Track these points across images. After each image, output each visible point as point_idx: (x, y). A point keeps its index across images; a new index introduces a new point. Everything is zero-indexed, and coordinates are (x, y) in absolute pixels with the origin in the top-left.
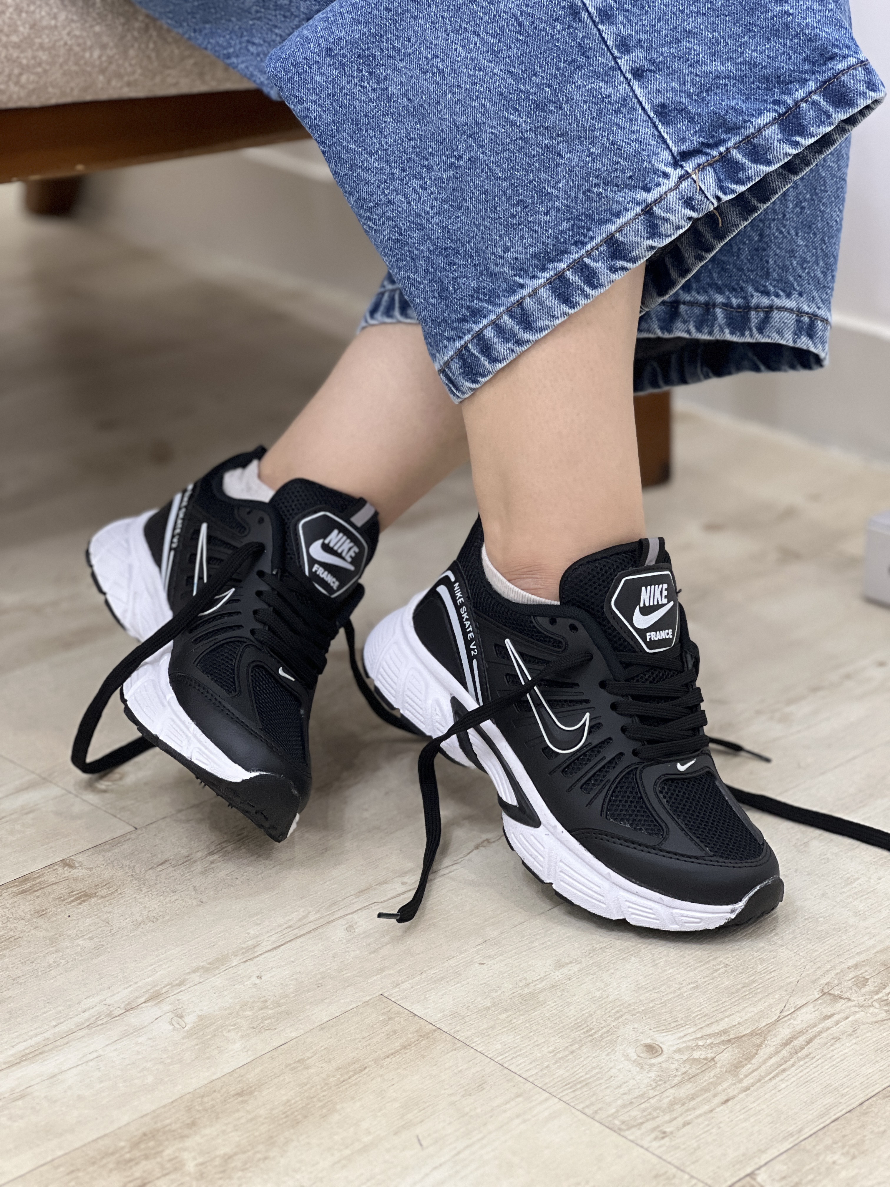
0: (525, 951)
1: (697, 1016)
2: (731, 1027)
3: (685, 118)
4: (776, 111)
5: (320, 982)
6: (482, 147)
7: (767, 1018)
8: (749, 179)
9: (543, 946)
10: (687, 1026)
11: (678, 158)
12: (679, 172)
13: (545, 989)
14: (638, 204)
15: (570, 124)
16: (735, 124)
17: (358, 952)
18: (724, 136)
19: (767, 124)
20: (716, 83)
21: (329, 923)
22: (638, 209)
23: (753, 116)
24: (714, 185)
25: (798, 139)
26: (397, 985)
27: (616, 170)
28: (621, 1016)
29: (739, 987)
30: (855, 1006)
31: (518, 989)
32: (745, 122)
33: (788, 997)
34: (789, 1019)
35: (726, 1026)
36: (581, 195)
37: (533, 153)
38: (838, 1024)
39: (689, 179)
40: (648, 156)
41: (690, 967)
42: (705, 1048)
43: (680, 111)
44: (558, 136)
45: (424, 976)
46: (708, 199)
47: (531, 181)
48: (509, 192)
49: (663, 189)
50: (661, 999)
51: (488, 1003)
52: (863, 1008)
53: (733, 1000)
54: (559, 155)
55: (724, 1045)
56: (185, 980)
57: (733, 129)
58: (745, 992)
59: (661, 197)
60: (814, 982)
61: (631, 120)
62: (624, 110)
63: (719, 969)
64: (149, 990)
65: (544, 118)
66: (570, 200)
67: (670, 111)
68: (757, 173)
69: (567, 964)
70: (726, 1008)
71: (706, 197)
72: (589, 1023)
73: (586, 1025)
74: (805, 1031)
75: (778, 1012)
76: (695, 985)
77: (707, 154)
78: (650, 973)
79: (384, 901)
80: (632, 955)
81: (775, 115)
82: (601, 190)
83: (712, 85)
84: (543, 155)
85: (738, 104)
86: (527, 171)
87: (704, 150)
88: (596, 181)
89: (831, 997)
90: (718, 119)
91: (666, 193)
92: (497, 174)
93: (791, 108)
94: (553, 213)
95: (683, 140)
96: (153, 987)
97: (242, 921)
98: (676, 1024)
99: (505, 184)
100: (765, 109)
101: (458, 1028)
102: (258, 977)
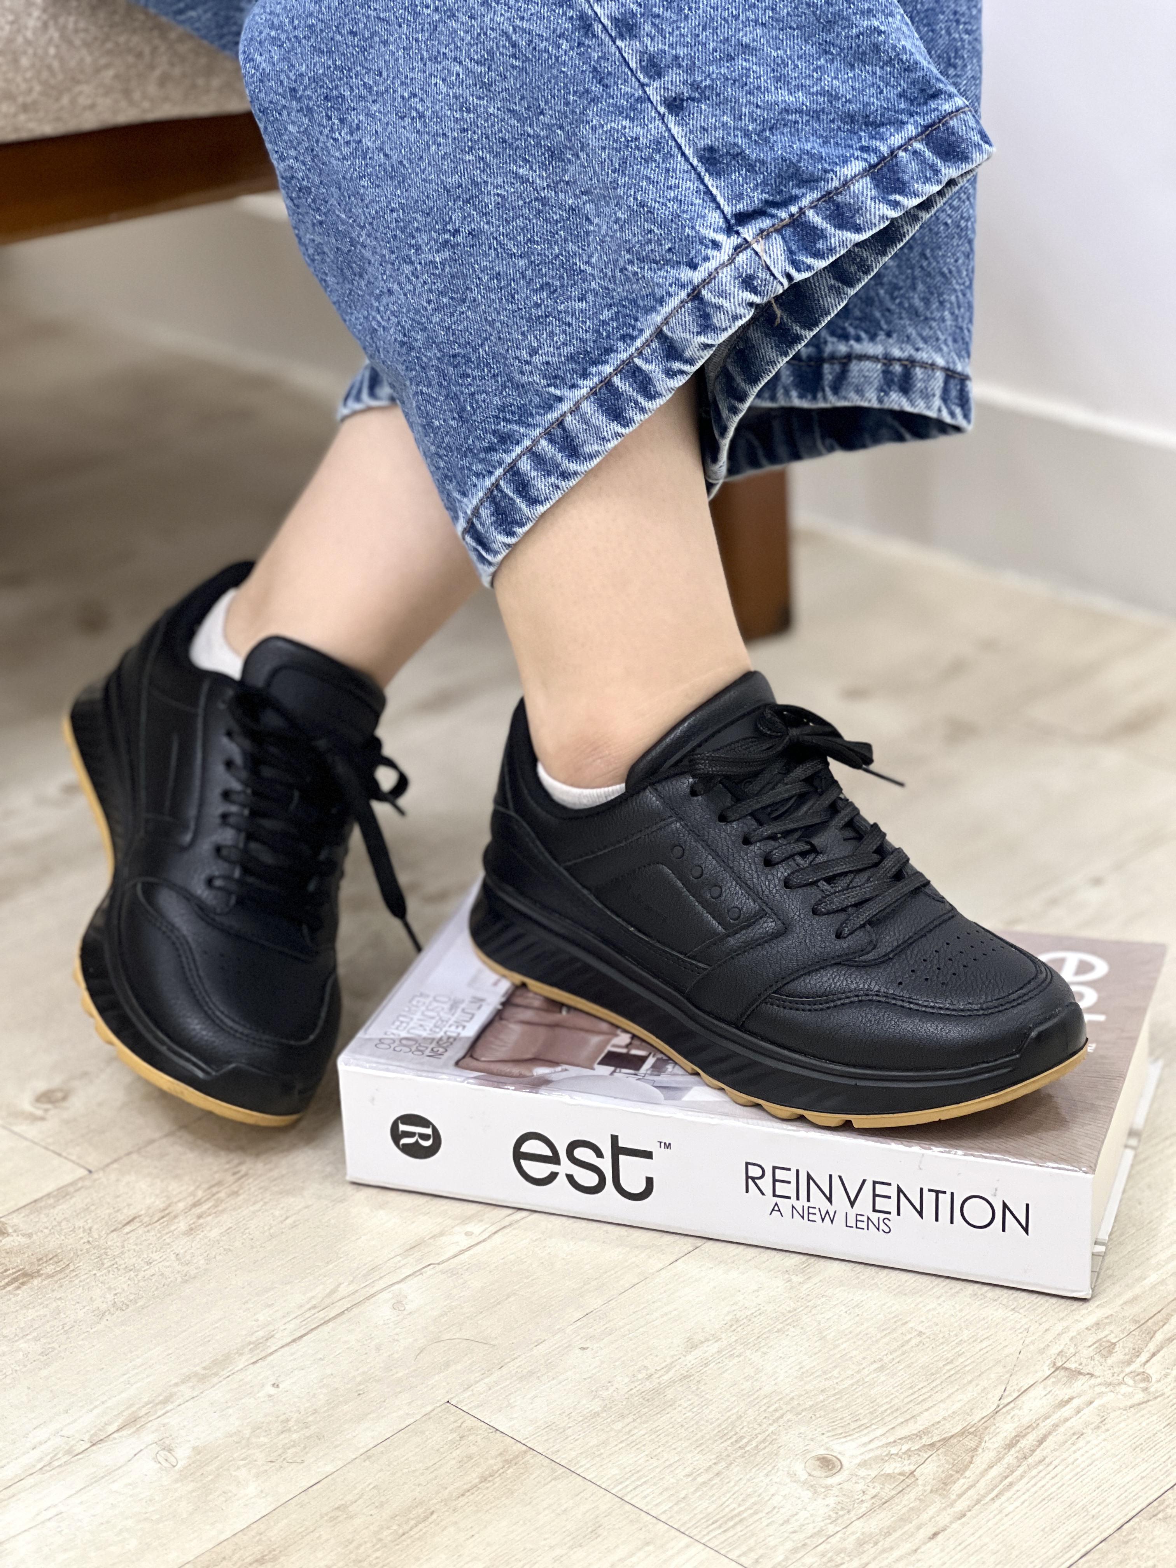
1: (886, 1410)
29: (941, 1364)
33: (1008, 1376)
50: (835, 1389)
51: (596, 1406)
53: (934, 1384)
58: (948, 1371)
60: (1042, 1351)
70: (926, 1396)
73: (733, 1433)
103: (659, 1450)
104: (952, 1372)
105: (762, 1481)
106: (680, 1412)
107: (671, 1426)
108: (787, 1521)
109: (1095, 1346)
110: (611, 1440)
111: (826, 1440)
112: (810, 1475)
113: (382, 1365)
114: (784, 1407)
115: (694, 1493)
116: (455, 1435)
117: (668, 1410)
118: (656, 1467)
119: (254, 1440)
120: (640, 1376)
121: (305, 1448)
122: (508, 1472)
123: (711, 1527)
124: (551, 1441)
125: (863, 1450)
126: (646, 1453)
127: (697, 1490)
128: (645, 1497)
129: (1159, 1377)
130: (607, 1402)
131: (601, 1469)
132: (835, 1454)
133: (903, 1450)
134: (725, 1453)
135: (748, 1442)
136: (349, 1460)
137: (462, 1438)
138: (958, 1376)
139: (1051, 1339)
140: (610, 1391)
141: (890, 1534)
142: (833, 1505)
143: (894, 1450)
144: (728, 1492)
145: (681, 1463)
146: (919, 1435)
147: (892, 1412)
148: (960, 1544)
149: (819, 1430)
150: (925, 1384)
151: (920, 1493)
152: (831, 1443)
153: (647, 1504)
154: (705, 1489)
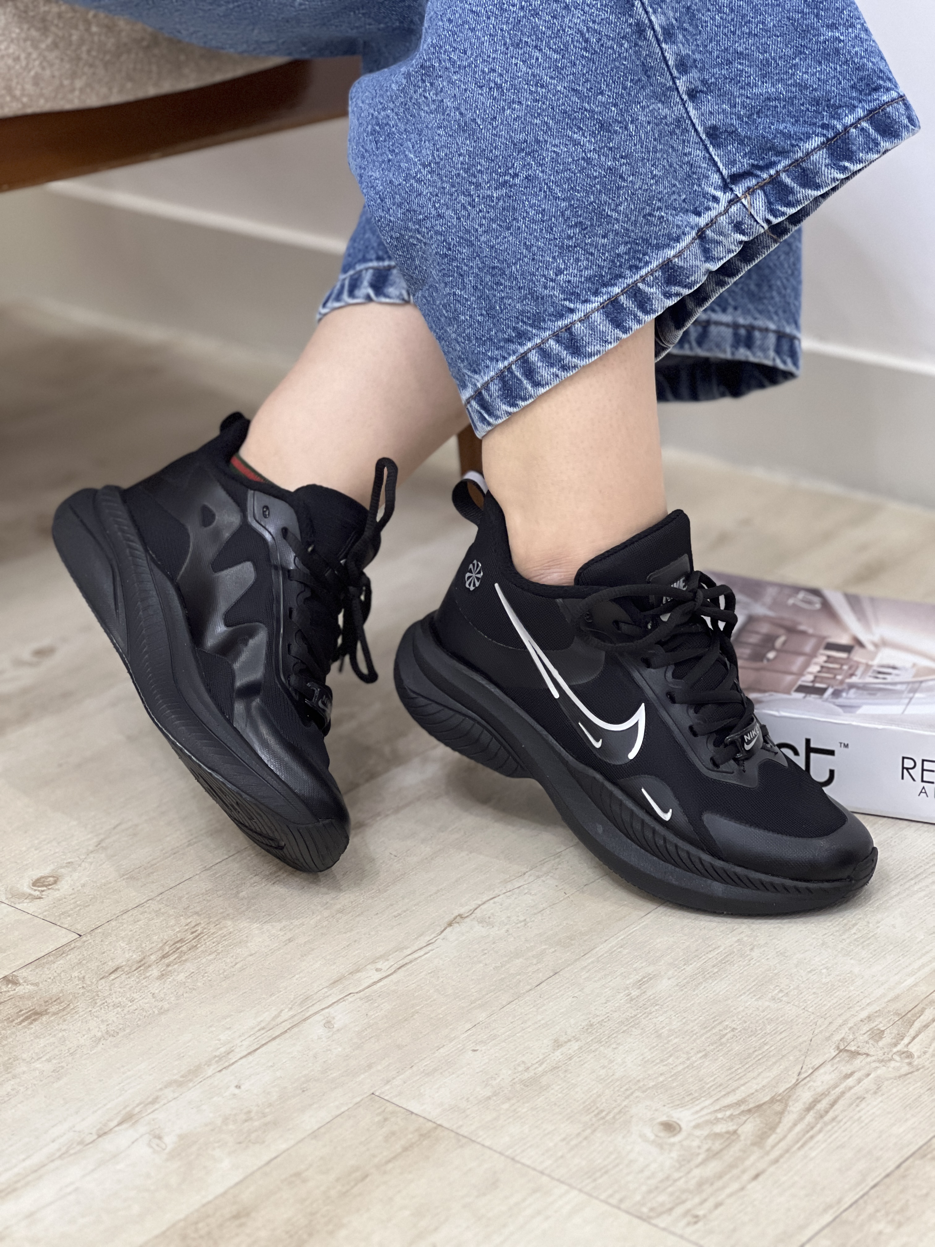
0: (519, 1033)
1: (711, 1087)
2: (748, 1096)
3: (735, 140)
4: (824, 135)
5: (305, 1085)
6: (541, 165)
7: (785, 1082)
8: (798, 202)
9: (537, 1026)
10: (703, 1099)
11: (728, 181)
12: (729, 196)
13: (546, 1072)
14: (692, 228)
15: (635, 145)
16: (784, 148)
17: (340, 1050)
18: (774, 159)
19: (815, 149)
20: (766, 105)
21: (305, 1020)
22: (694, 233)
23: (801, 139)
24: (763, 209)
25: (847, 164)
26: (388, 1082)
27: (674, 192)
28: (632, 1093)
30: (874, 1061)
31: (518, 1075)
32: (793, 145)
33: (803, 1057)
34: (809, 1082)
35: (744, 1095)
36: (641, 219)
37: (595, 174)
38: (859, 1083)
39: (739, 204)
40: (699, 179)
41: (695, 1034)
42: (726, 1120)
43: (730, 133)
44: (622, 158)
45: (415, 1068)
46: (758, 223)
47: (592, 203)
48: (568, 213)
49: (713, 213)
50: (671, 1072)
52: (883, 1063)
54: (621, 177)
55: (745, 1116)
56: (157, 1098)
57: (783, 153)
59: (712, 221)
61: (684, 141)
62: (677, 131)
63: (726, 1034)
64: (120, 1111)
65: (609, 138)
66: (629, 223)
67: (721, 133)
68: (806, 198)
69: (566, 1042)
70: (741, 1075)
71: (756, 221)
72: (598, 1105)
74: (827, 1093)
75: (795, 1075)
76: (703, 1053)
77: (757, 176)
78: (655, 1044)
79: (360, 991)
80: (632, 1026)
81: (822, 139)
82: (663, 214)
83: (762, 107)
84: (605, 177)
85: (786, 127)
86: (587, 192)
87: (755, 172)
88: (659, 204)
89: (848, 1054)
90: (766, 143)
91: (716, 216)
92: (556, 194)
93: (840, 133)
94: (611, 236)
95: (733, 163)
96: (125, 1108)
97: (211, 1027)
98: (691, 1097)
99: (564, 204)
100: (814, 132)
101: (460, 1123)
102: (236, 1087)
104: (760, 1057)
109: (869, 1033)
120: (520, 1069)
129: (919, 1054)
138: (765, 1060)
139: (834, 1029)
143: (720, 1115)
146: (739, 1103)
150: (740, 1066)
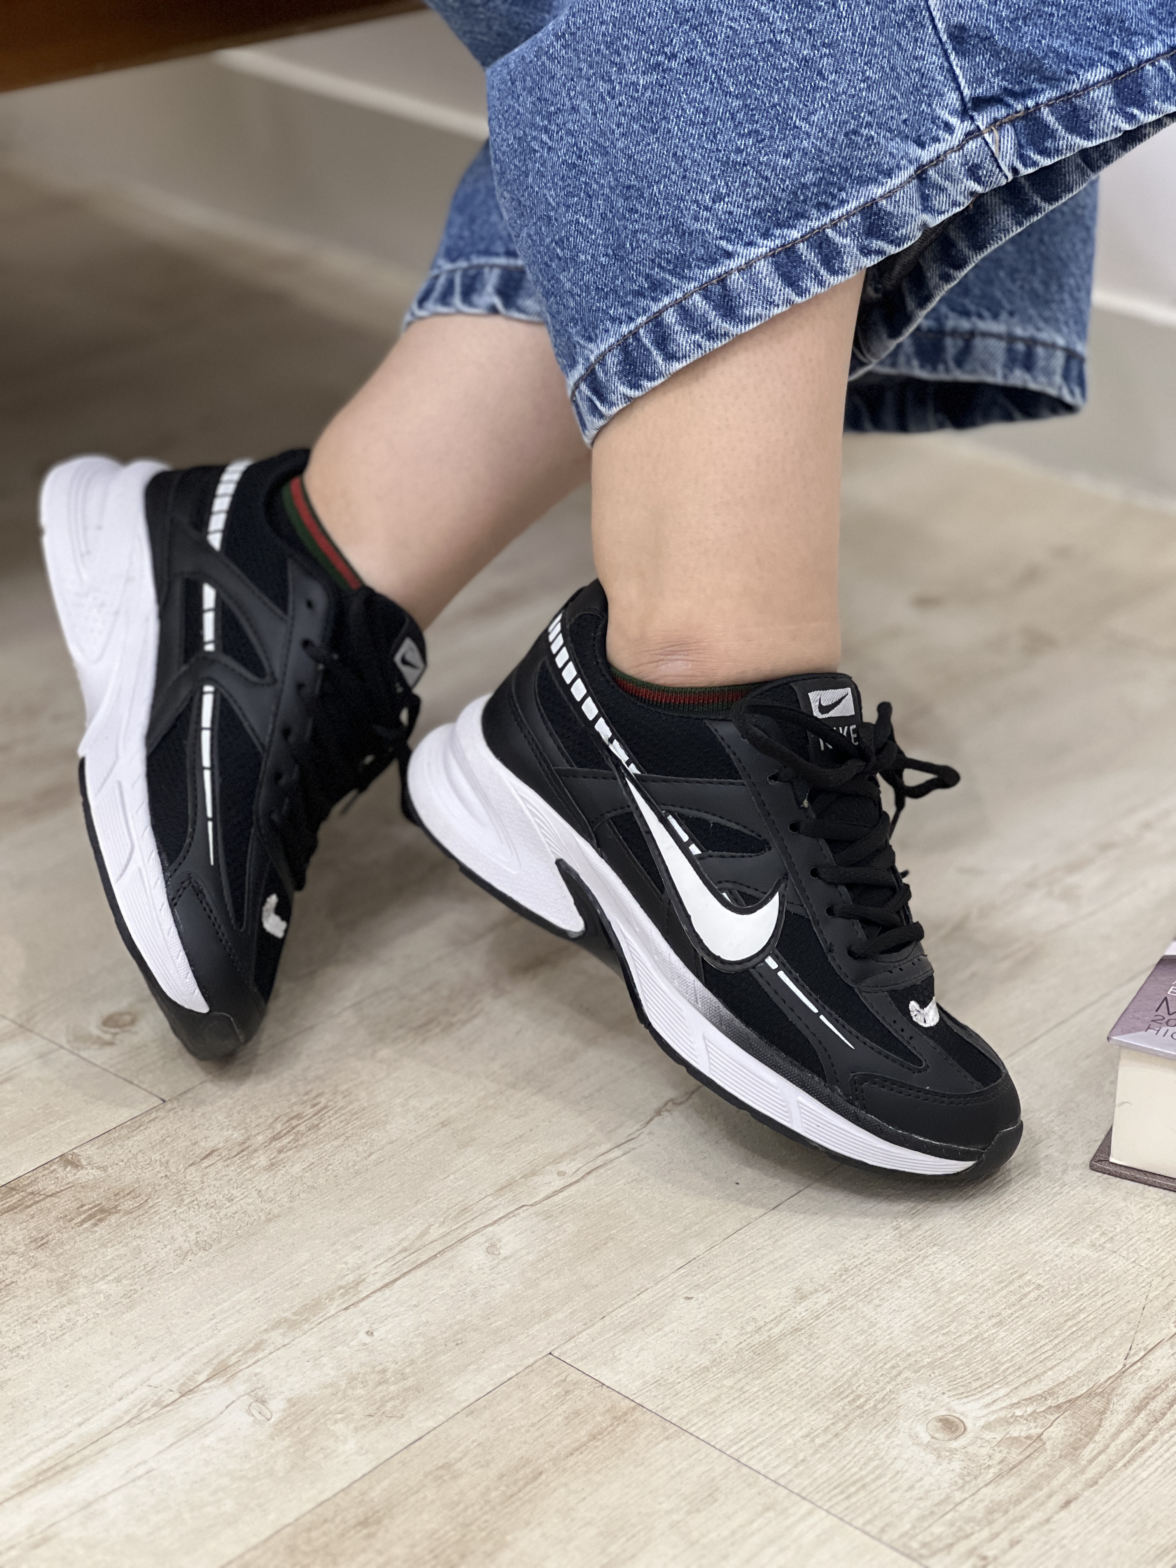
103: (775, 1408)
105: (883, 1443)
106: (793, 1367)
107: (784, 1382)
108: (911, 1487)
110: (723, 1396)
111: (947, 1400)
112: (933, 1438)
113: (480, 1312)
114: (901, 1364)
115: (813, 1455)
116: (560, 1389)
117: (780, 1366)
118: (772, 1427)
119: (350, 1392)
121: (404, 1401)
122: (617, 1430)
123: (833, 1493)
124: (660, 1397)
125: (985, 1411)
126: (760, 1411)
127: (816, 1451)
128: (761, 1459)
130: (716, 1356)
131: (714, 1428)
132: (957, 1415)
133: (1029, 1412)
134: (842, 1414)
135: (866, 1401)
136: (451, 1415)
137: (567, 1392)
140: (719, 1344)
141: (1021, 1502)
142: (958, 1471)
143: (1018, 1412)
144: (848, 1454)
145: (797, 1423)
146: (1043, 1397)
147: (1014, 1371)
148: (1093, 1514)
149: (939, 1389)
151: (1048, 1459)
152: (952, 1403)
153: (765, 1466)
154: (823, 1451)
